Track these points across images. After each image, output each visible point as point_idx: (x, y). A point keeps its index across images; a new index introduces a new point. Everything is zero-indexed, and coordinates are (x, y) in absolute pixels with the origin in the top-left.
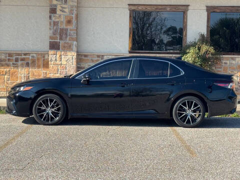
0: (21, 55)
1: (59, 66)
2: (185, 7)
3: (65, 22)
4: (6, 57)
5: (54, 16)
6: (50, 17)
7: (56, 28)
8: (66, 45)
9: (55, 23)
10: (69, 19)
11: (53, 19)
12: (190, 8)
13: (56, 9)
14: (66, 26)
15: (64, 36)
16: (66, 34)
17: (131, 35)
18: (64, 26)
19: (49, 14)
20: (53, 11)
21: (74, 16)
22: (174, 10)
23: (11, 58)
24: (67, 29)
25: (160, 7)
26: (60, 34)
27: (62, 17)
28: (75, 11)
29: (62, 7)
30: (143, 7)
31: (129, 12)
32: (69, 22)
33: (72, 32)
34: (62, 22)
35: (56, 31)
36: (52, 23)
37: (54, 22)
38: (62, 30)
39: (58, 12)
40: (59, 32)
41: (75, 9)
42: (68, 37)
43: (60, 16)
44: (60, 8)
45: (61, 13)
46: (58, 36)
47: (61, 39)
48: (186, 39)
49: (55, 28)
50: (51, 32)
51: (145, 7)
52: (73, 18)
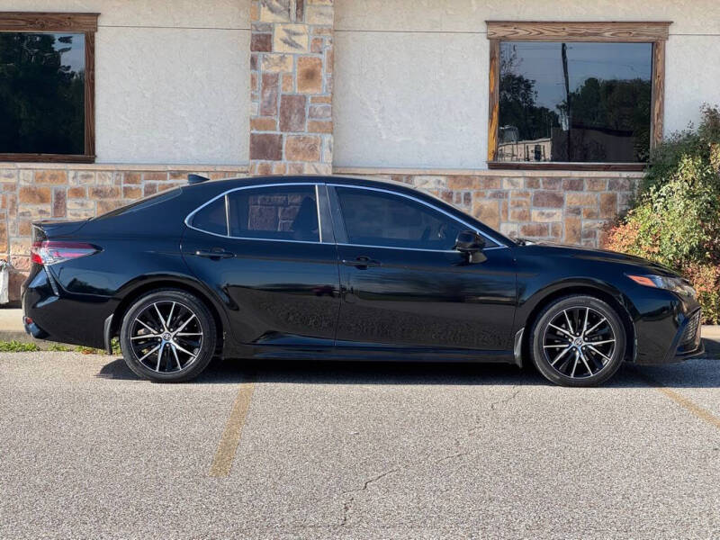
0: (164, 178)
1: (280, 209)
2: (658, 28)
3: (296, 76)
4: (118, 183)
5: (265, 59)
6: (253, 62)
7: (271, 96)
8: (301, 145)
9: (269, 81)
10: (308, 67)
11: (262, 66)
12: (672, 30)
13: (269, 37)
14: (301, 87)
15: (295, 119)
16: (301, 112)
17: (495, 115)
18: (294, 89)
19: (248, 53)
20: (262, 43)
21: (324, 57)
22: (624, 36)
23: (133, 186)
24: (305, 97)
25: (583, 30)
26: (283, 113)
27: (290, 60)
28: (327, 43)
29: (287, 31)
30: (530, 28)
31: (487, 43)
32: (310, 76)
33: (318, 107)
34: (288, 77)
35: (269, 103)
36: (259, 81)
37: (265, 77)
38: (288, 100)
39: (278, 46)
40: (279, 105)
41: (327, 37)
42: (308, 121)
43: (282, 58)
44: (285, 35)
45: (287, 49)
46: (278, 120)
47: (285, 127)
48: (662, 125)
49: (267, 94)
50: (256, 105)
51: (539, 28)
52: (321, 64)
